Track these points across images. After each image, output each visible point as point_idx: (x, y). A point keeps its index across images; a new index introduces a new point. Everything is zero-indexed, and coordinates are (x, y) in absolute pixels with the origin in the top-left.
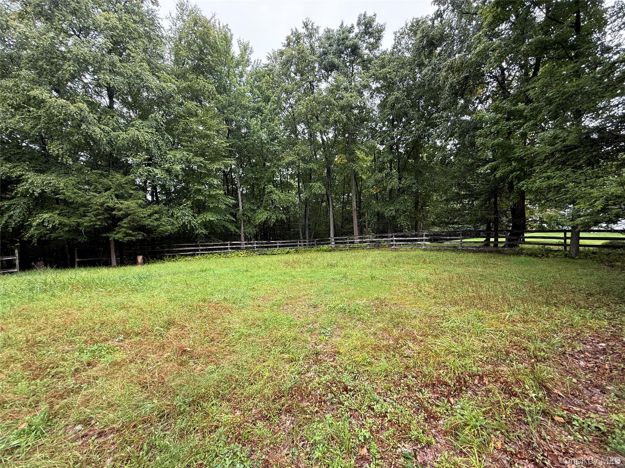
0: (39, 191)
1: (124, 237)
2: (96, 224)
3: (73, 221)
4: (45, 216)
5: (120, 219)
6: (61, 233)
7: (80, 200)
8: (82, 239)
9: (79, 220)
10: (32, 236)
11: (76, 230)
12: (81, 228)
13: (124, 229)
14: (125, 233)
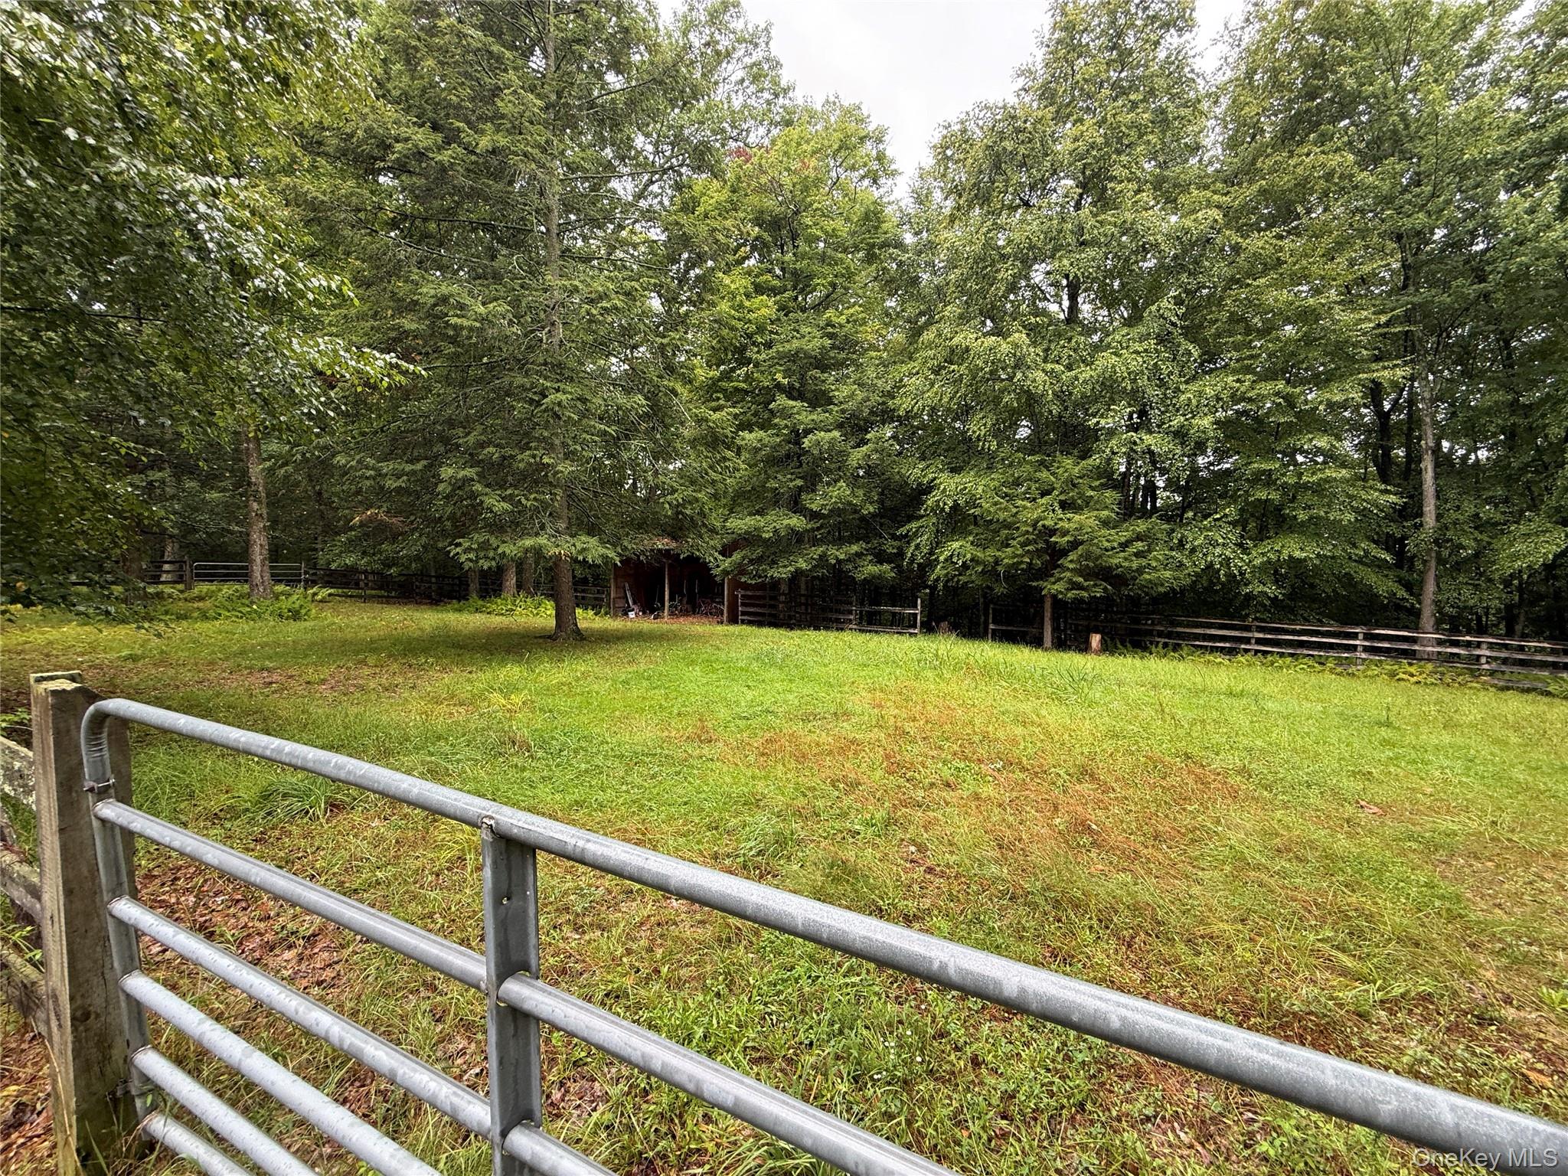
0: (950, 503)
1: (1067, 589)
2: (1022, 562)
3: (989, 555)
4: (956, 545)
5: (1064, 553)
6: (972, 576)
7: (1002, 516)
8: (1001, 589)
9: (998, 554)
10: (938, 579)
11: (991, 572)
12: (999, 568)
13: (1068, 574)
14: (1070, 581)
